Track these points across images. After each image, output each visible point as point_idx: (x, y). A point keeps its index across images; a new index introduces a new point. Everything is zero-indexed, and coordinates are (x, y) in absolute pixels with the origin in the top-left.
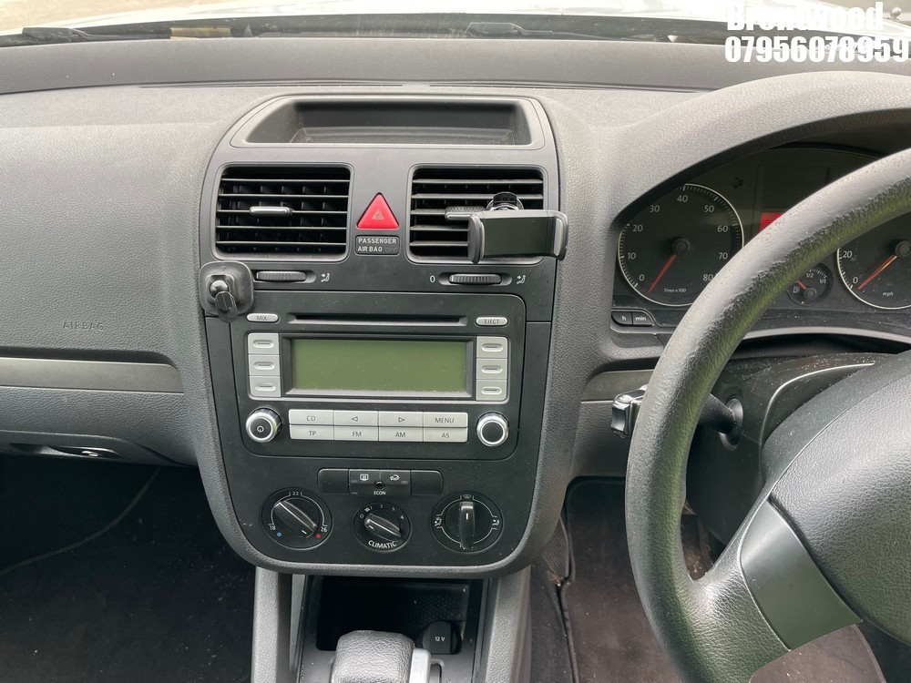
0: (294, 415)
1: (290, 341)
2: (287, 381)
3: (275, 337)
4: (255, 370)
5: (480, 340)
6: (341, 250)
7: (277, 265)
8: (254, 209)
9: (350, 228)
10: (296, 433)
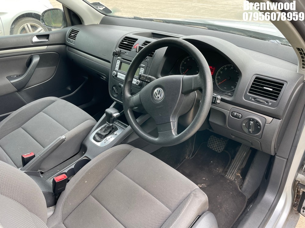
0: (119, 74)
1: (121, 63)
2: (120, 68)
3: (120, 61)
4: (117, 65)
5: (141, 68)
6: (130, 50)
7: (123, 51)
8: (124, 42)
9: (133, 47)
10: (118, 76)
